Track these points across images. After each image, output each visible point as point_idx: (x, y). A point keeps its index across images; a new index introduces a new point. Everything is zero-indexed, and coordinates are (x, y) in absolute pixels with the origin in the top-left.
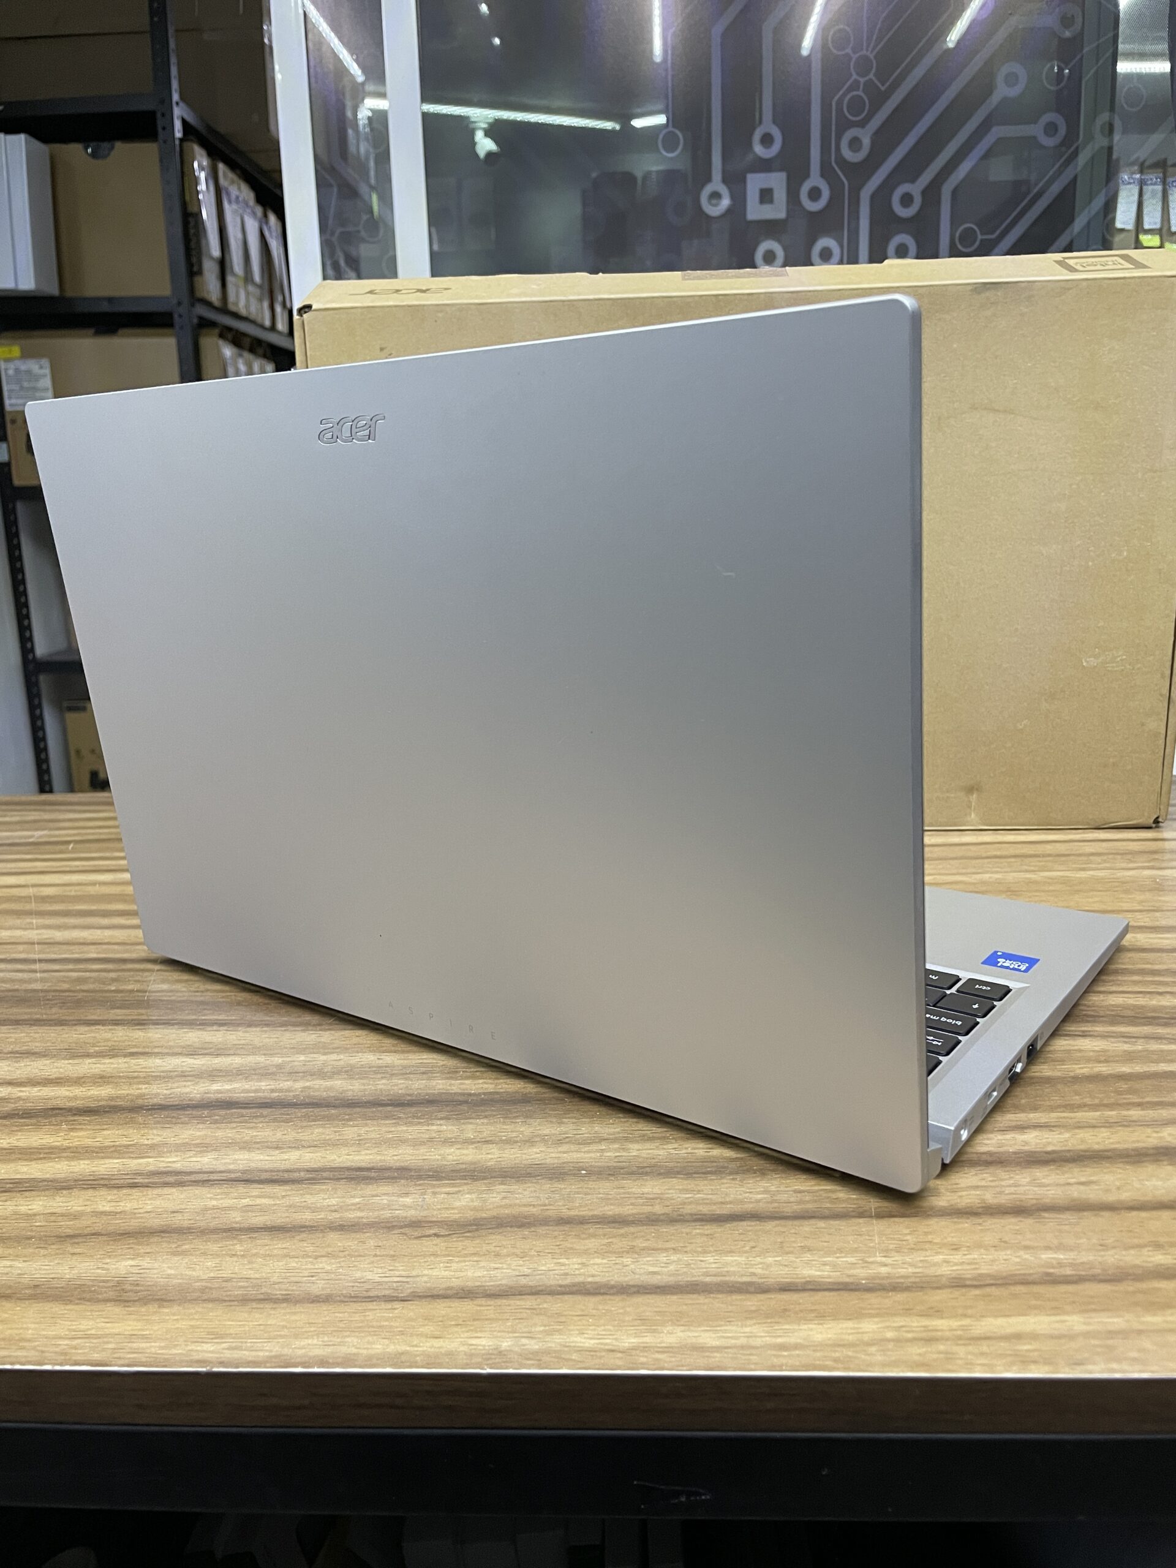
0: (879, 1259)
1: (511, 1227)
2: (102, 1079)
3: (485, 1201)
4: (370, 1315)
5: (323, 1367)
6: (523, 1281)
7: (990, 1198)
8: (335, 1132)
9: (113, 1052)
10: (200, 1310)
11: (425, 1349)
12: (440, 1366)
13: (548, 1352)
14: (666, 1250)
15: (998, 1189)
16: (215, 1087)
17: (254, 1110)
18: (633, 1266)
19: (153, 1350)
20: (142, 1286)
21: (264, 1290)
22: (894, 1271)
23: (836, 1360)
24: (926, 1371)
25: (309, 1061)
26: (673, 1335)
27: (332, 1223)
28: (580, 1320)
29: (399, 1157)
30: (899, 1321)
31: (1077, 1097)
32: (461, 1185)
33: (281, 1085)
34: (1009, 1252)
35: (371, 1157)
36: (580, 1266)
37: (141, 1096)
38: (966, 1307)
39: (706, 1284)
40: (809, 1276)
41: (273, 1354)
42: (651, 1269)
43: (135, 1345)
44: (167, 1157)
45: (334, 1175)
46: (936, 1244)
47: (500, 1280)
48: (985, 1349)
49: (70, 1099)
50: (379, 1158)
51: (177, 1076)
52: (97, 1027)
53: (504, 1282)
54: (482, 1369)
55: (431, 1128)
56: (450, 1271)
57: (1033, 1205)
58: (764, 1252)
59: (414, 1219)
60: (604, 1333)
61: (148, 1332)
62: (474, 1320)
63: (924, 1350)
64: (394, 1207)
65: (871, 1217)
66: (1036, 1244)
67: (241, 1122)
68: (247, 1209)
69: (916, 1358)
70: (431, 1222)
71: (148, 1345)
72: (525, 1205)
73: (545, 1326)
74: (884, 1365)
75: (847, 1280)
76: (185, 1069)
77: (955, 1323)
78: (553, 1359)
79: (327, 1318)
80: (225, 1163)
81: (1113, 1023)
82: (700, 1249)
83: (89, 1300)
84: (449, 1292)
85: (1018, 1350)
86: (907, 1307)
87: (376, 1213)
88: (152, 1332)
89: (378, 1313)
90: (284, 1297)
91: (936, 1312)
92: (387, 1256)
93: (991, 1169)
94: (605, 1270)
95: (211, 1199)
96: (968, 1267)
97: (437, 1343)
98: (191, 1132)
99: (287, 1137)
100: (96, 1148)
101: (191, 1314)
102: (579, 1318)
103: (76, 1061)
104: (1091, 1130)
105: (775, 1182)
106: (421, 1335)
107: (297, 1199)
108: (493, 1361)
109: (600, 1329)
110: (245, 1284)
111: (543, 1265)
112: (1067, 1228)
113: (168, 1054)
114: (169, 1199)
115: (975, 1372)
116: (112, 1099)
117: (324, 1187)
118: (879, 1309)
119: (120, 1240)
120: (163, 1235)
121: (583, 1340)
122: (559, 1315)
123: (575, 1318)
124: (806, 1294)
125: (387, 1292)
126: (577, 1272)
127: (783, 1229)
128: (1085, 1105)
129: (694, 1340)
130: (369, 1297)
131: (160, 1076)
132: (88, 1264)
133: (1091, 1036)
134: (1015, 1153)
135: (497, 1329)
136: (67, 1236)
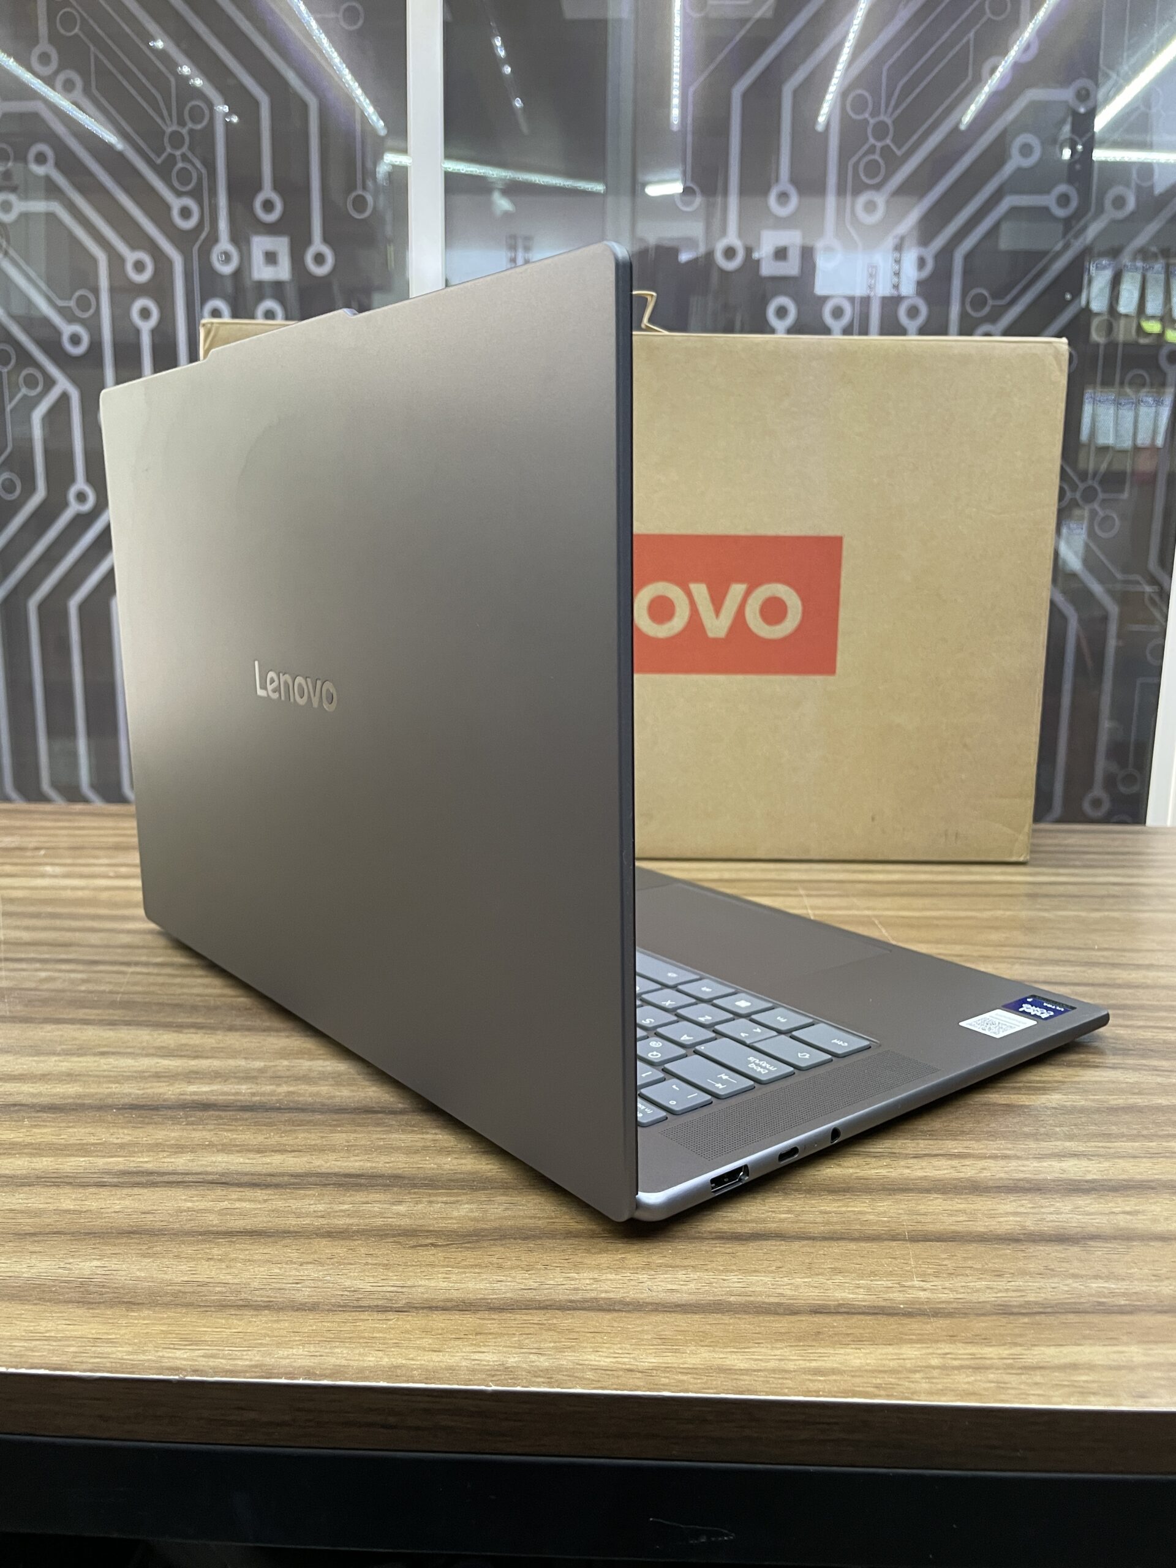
0: (916, 1283)
1: (515, 1239)
2: (70, 1077)
3: (486, 1211)
4: (362, 1325)
5: (309, 1379)
6: (530, 1295)
7: (1030, 1224)
8: (322, 1137)
9: (81, 1051)
10: (172, 1314)
11: (423, 1362)
12: (440, 1380)
13: (559, 1370)
14: (685, 1267)
15: (1039, 1217)
16: (192, 1088)
17: (234, 1113)
18: (649, 1283)
19: (120, 1355)
20: (108, 1287)
21: (243, 1296)
22: (935, 1296)
23: (877, 1387)
24: (976, 1401)
25: (293, 1067)
26: (698, 1356)
27: (319, 1229)
28: (594, 1337)
29: (391, 1165)
30: (946, 1348)
31: (1114, 1127)
32: (458, 1195)
33: (263, 1089)
34: (1056, 1280)
35: (361, 1163)
36: (592, 1281)
37: (110, 1095)
38: (1017, 1335)
39: (730, 1302)
40: (843, 1299)
41: (253, 1363)
42: (670, 1287)
43: (99, 1349)
44: (139, 1157)
45: (320, 1181)
46: (977, 1269)
47: (505, 1293)
48: (1038, 1379)
49: (33, 1095)
50: (369, 1164)
51: (149, 1076)
52: (67, 1026)
53: (509, 1295)
54: (487, 1386)
55: (425, 1136)
56: (449, 1282)
57: (1077, 1234)
58: (790, 1273)
59: (408, 1228)
60: (620, 1351)
61: (113, 1336)
62: (477, 1334)
63: (973, 1378)
64: (386, 1215)
65: (905, 1240)
66: (1084, 1273)
67: (219, 1125)
68: (222, 1212)
69: (966, 1386)
70: (428, 1231)
71: (113, 1349)
72: (531, 1218)
73: (555, 1342)
74: (930, 1393)
75: (883, 1304)
76: (158, 1070)
77: (1005, 1352)
78: (564, 1378)
79: (314, 1328)
80: (202, 1165)
81: (1143, 1056)
82: (721, 1268)
83: (50, 1301)
84: (449, 1304)
85: (1075, 1381)
86: (951, 1333)
87: (367, 1221)
88: (118, 1336)
89: (369, 1323)
90: (266, 1304)
91: (986, 1341)
92: (380, 1265)
93: (1029, 1196)
94: (619, 1286)
95: (185, 1200)
96: (1014, 1294)
97: (436, 1357)
98: (165, 1133)
99: (269, 1140)
100: (60, 1145)
101: (163, 1318)
102: (592, 1335)
103: (42, 1058)
104: (1131, 1160)
105: (798, 1202)
106: (419, 1348)
107: (280, 1204)
108: (499, 1377)
109: (615, 1347)
110: (224, 1289)
111: (551, 1279)
112: (1115, 1257)
113: (142, 1055)
114: (140, 1200)
115: (1030, 1403)
116: (80, 1096)
117: (311, 1192)
118: (919, 1334)
119: (85, 1239)
120: (132, 1235)
121: (597, 1359)
122: (570, 1331)
123: (589, 1335)
124: (839, 1317)
125: (380, 1303)
126: (588, 1288)
127: (809, 1250)
128: (1123, 1135)
129: (720, 1362)
130: (360, 1307)
131: (132, 1076)
132: (49, 1263)
133: (1120, 1068)
134: (1054, 1181)
135: (502, 1344)
136: (26, 1234)
